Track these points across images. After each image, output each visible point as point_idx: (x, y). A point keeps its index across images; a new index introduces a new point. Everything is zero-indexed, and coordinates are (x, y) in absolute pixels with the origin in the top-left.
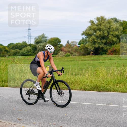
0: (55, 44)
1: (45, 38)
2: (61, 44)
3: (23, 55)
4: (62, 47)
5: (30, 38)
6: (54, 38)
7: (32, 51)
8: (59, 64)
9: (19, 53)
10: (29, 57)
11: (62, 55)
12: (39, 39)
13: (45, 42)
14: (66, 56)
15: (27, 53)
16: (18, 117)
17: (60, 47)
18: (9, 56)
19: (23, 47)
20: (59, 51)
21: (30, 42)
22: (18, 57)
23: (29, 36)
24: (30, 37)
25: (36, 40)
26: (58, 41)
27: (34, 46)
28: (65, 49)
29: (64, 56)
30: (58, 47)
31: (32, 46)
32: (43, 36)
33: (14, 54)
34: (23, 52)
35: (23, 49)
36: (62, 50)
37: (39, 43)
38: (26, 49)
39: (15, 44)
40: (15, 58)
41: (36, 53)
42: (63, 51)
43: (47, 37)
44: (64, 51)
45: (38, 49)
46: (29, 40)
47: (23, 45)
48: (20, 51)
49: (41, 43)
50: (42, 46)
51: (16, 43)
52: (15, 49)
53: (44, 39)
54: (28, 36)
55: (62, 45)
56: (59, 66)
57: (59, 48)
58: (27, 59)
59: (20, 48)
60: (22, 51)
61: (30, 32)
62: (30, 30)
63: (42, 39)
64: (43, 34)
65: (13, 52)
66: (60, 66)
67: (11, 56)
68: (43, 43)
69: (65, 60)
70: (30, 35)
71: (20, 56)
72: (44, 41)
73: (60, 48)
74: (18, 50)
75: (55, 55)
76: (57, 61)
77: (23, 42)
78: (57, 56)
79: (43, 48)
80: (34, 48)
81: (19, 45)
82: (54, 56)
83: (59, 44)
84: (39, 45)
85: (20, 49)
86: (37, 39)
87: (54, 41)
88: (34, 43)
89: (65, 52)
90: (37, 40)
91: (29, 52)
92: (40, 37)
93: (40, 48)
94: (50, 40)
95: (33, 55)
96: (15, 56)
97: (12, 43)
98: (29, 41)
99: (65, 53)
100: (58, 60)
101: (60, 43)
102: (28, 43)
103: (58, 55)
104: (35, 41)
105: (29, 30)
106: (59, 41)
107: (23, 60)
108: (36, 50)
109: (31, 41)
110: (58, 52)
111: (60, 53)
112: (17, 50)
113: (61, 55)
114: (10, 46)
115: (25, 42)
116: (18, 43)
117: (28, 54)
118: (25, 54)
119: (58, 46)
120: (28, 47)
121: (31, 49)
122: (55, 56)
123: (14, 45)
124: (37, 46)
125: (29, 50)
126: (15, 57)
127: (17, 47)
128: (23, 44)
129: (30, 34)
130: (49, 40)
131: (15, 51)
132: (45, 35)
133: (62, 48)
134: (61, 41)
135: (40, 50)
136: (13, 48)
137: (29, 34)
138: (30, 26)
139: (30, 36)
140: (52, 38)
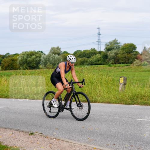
0: (130, 50)
1: (118, 44)
2: (136, 50)
3: (92, 64)
4: (137, 54)
5: (100, 45)
6: (128, 44)
7: (102, 59)
8: (135, 75)
9: (87, 61)
10: (98, 67)
11: (138, 64)
12: (110, 45)
13: (118, 48)
15: (96, 61)
16: (88, 137)
17: (135, 55)
19: (92, 55)
20: (134, 59)
21: (99, 48)
22: (86, 66)
23: (98, 42)
24: (99, 43)
25: (106, 46)
26: (132, 47)
27: (104, 53)
29: (140, 65)
30: (133, 54)
31: (102, 53)
32: (115, 42)
33: (81, 63)
34: (92, 61)
35: (92, 57)
36: (138, 58)
37: (110, 50)
38: (96, 57)
39: (82, 51)
41: (107, 61)
42: (139, 60)
43: (120, 43)
45: (109, 57)
46: (98, 46)
47: (92, 53)
48: (88, 60)
49: (113, 50)
50: (114, 53)
51: (84, 50)
52: (83, 57)
53: (116, 45)
55: (137, 53)
56: (135, 78)
57: (134, 56)
58: (97, 69)
59: (88, 56)
60: (90, 60)
61: (100, 37)
62: (100, 34)
63: (114, 45)
64: (116, 39)
65: (80, 61)
67: (78, 65)
68: (115, 49)
69: (142, 70)
70: (99, 41)
71: (88, 65)
72: (116, 48)
73: (135, 56)
74: (86, 59)
75: (130, 64)
76: (131, 71)
77: (92, 49)
78: (132, 65)
79: (116, 56)
80: (105, 56)
81: (86, 52)
82: (128, 66)
83: (134, 50)
84: (111, 53)
85: (88, 58)
86: (108, 45)
87: (128, 48)
88: (104, 50)
89: (141, 61)
90: (108, 47)
91: (99, 61)
92: (112, 43)
93: (111, 56)
95: (103, 65)
96: (82, 65)
97: (79, 51)
98: (98, 48)
100: (133, 70)
101: (135, 50)
102: (97, 51)
103: (134, 64)
104: (106, 48)
106: (134, 48)
107: (92, 70)
108: (107, 59)
109: (101, 48)
110: (133, 60)
111: (136, 61)
112: (84, 58)
113: (137, 64)
114: (76, 54)
115: (94, 49)
116: (86, 51)
117: (97, 63)
118: (94, 63)
119: (132, 53)
120: (98, 54)
121: (101, 57)
122: (130, 66)
123: (81, 53)
124: (108, 54)
125: (99, 58)
126: (82, 67)
127: (84, 55)
128: (92, 51)
129: (100, 39)
130: (122, 47)
131: (82, 59)
132: (117, 40)
133: (138, 56)
134: (136, 48)
135: (112, 58)
136: (80, 57)
137: (98, 39)
138: (100, 30)
139: (100, 42)
140: (126, 44)
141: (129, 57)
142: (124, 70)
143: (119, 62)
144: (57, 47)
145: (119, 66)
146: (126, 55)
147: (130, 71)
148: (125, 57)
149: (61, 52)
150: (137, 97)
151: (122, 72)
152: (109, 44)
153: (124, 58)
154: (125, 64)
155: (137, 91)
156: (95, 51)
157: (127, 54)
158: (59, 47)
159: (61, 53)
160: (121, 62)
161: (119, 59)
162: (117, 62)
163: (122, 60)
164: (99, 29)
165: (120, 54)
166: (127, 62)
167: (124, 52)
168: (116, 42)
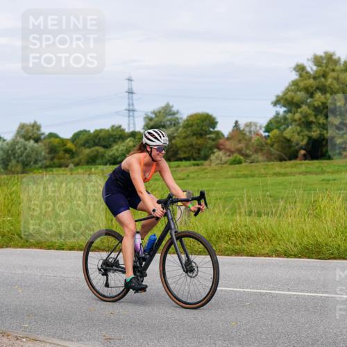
0: (202, 129)
1: (174, 114)
2: (216, 129)
3: (114, 162)
4: (220, 138)
5: (134, 117)
6: (197, 114)
8: (213, 186)
9: (102, 156)
11: (221, 160)
12: (156, 119)
14: (231, 164)
16: (104, 333)
17: (213, 140)
18: (77, 165)
19: (114, 141)
20: (211, 149)
21: (132, 126)
22: (101, 167)
23: (129, 110)
24: (131, 114)
26: (208, 121)
28: (229, 145)
29: (226, 163)
30: (209, 138)
31: (137, 137)
32: (167, 110)
33: (90, 160)
34: (114, 154)
35: (115, 147)
36: (221, 147)
38: (123, 146)
39: (92, 132)
40: (93, 169)
42: (223, 151)
43: (178, 112)
44: (225, 149)
46: (129, 121)
47: (114, 135)
48: (105, 152)
51: (96, 131)
52: (93, 146)
53: (170, 117)
54: (126, 110)
55: (219, 134)
56: (214, 192)
57: (211, 143)
59: (105, 144)
60: (111, 152)
61: (132, 100)
62: (132, 93)
63: (164, 117)
65: (87, 155)
66: (216, 190)
67: (82, 165)
68: (168, 128)
69: (230, 173)
70: (131, 107)
71: (106, 164)
72: (171, 124)
73: (214, 143)
74: (101, 150)
75: (201, 162)
76: (206, 178)
77: (113, 126)
78: (207, 163)
81: (102, 135)
82: (198, 165)
83: (211, 130)
85: (105, 147)
86: (151, 119)
87: (198, 124)
88: (143, 128)
89: (228, 154)
92: (160, 112)
94: (187, 120)
96: (92, 165)
97: (85, 131)
98: (129, 125)
99: (229, 156)
100: (209, 175)
101: (214, 128)
102: (127, 131)
103: (211, 161)
105: (130, 95)
106: (213, 123)
109: (134, 124)
110: (210, 152)
111: (216, 154)
112: (97, 148)
113: (218, 161)
114: (77, 140)
115: (120, 126)
116: (101, 131)
118: (119, 160)
119: (208, 136)
120: (129, 139)
122: (202, 165)
123: (89, 135)
125: (130, 147)
126: (91, 169)
127: (97, 141)
128: (115, 132)
129: (133, 104)
130: (185, 121)
131: (92, 152)
132: (172, 107)
134: (216, 123)
136: (87, 145)
137: (129, 105)
138: (133, 83)
139: (133, 111)
141: (199, 145)
142: (188, 176)
143: (179, 156)
144: (32, 122)
145: (178, 166)
146: (194, 140)
147: (203, 178)
148: (191, 145)
149: (43, 134)
150: (218, 237)
151: (184, 179)
152: (153, 116)
153: (190, 148)
154: (192, 162)
155: (218, 223)
156: (123, 130)
157: (195, 137)
158: (38, 123)
159: (42, 137)
160: (182, 156)
161: (177, 151)
162: (172, 156)
163: (185, 153)
164: (130, 80)
165: (179, 137)
166: (195, 155)
167: (189, 133)
168: (170, 111)
